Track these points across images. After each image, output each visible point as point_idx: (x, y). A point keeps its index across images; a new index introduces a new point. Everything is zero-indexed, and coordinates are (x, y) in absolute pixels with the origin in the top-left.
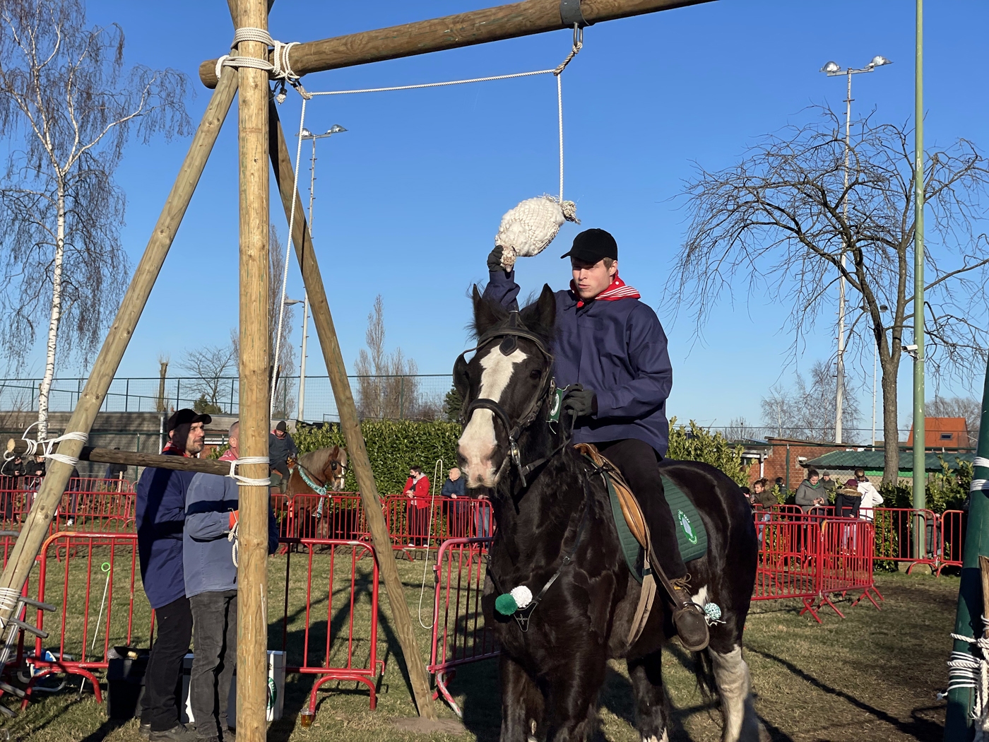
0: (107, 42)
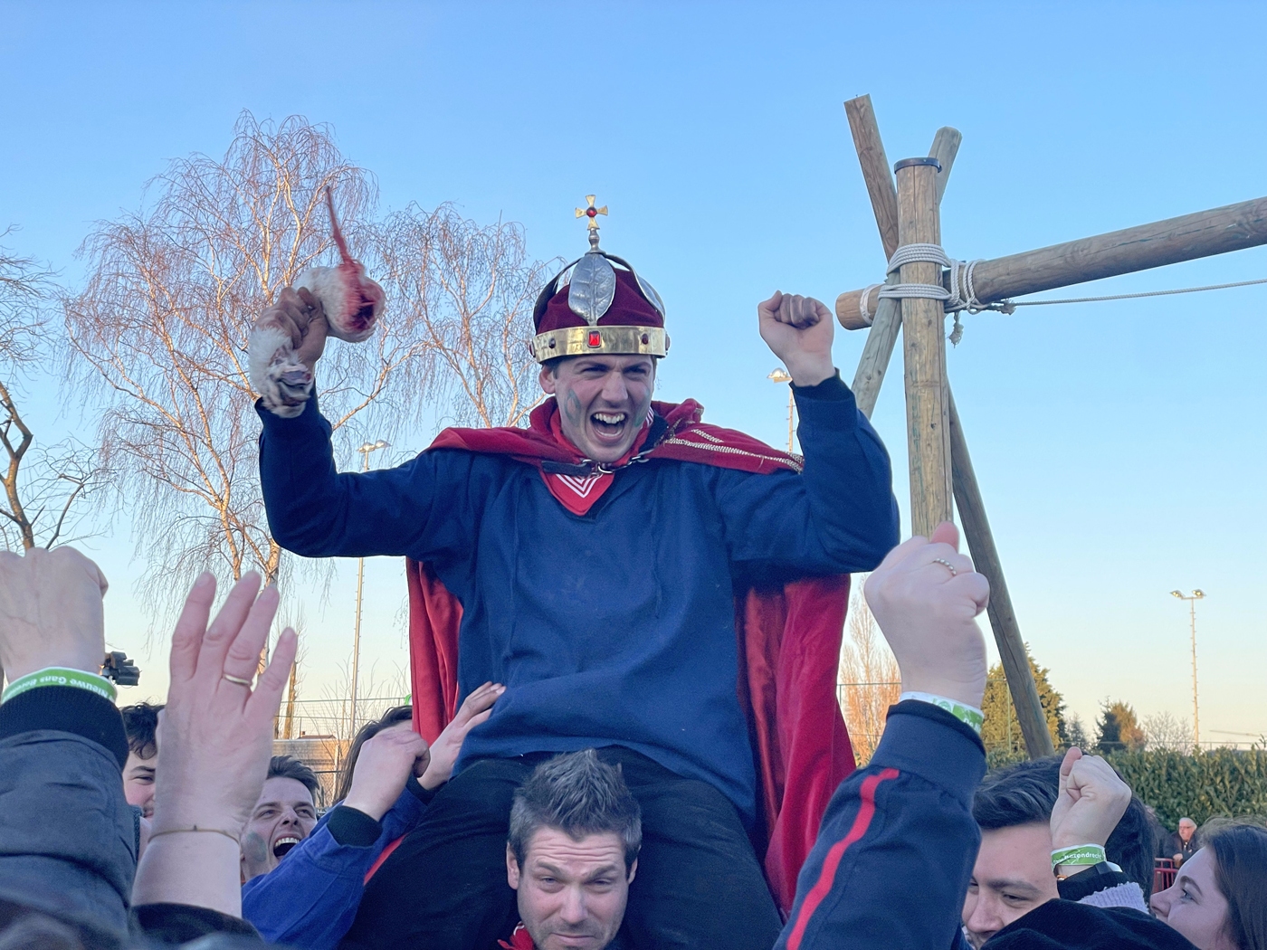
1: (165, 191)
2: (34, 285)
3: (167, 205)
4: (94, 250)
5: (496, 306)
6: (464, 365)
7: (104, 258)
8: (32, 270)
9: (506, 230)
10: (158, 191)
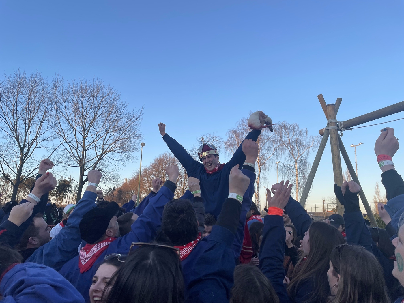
0: (304, 132)
1: (239, 124)
2: (220, 140)
3: (239, 126)
4: (228, 134)
5: (294, 137)
6: (289, 148)
7: (230, 135)
8: (220, 138)
9: (295, 124)
10: (238, 124)
